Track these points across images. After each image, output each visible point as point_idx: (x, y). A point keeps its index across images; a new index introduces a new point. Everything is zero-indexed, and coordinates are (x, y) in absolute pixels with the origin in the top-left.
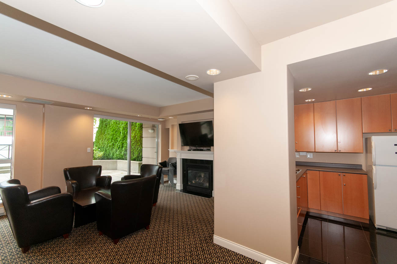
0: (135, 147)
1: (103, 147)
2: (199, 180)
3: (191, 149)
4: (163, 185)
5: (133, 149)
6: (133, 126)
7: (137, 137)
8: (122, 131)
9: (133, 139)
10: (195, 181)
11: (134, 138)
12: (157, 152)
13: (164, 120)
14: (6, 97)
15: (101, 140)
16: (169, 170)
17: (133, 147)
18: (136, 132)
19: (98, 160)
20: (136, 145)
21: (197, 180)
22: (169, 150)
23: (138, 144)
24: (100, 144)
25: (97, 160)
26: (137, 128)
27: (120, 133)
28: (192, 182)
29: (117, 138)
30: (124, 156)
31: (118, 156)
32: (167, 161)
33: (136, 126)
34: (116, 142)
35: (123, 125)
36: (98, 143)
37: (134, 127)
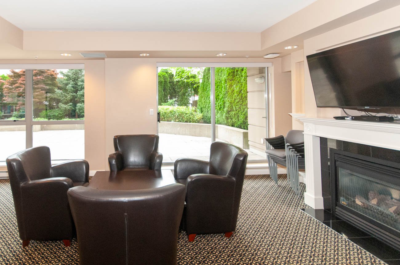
0: (240, 108)
1: (205, 107)
2: (378, 204)
3: (346, 115)
4: (276, 183)
5: (238, 110)
6: (238, 76)
7: (242, 92)
8: (224, 84)
9: (237, 96)
10: (364, 200)
11: (239, 94)
12: (268, 118)
13: (278, 55)
14: (67, 56)
15: (203, 98)
16: (285, 157)
17: (237, 107)
18: (242, 85)
19: (196, 124)
20: (241, 105)
21: (374, 202)
22: (291, 114)
23: (244, 104)
24: (202, 103)
25: (196, 122)
26: (243, 78)
27: (222, 87)
28: (354, 202)
29: (218, 95)
30: (226, 120)
31: (219, 119)
32: (285, 136)
33: (242, 76)
34: (218, 100)
35: (225, 77)
36: (201, 101)
37: (240, 77)
